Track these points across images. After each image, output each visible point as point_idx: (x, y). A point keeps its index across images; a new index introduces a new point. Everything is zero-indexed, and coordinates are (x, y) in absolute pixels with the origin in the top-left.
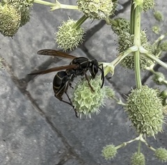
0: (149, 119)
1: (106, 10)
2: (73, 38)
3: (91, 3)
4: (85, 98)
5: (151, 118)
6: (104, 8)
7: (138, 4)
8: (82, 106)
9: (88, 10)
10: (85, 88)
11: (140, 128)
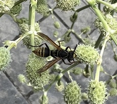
1: (10, 5)
5: (41, 75)
6: (8, 3)
7: (33, 4)
11: (34, 82)
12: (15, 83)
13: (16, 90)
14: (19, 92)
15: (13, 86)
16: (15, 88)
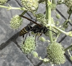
0: (57, 56)
1: (36, 6)
2: (18, 23)
3: (28, 3)
4: (27, 46)
5: (58, 56)
6: (34, 5)
8: (26, 50)
9: (27, 6)
10: (27, 41)
11: (53, 61)
12: (28, 57)
13: (30, 62)
14: (31, 63)
15: (27, 59)
16: (29, 60)
